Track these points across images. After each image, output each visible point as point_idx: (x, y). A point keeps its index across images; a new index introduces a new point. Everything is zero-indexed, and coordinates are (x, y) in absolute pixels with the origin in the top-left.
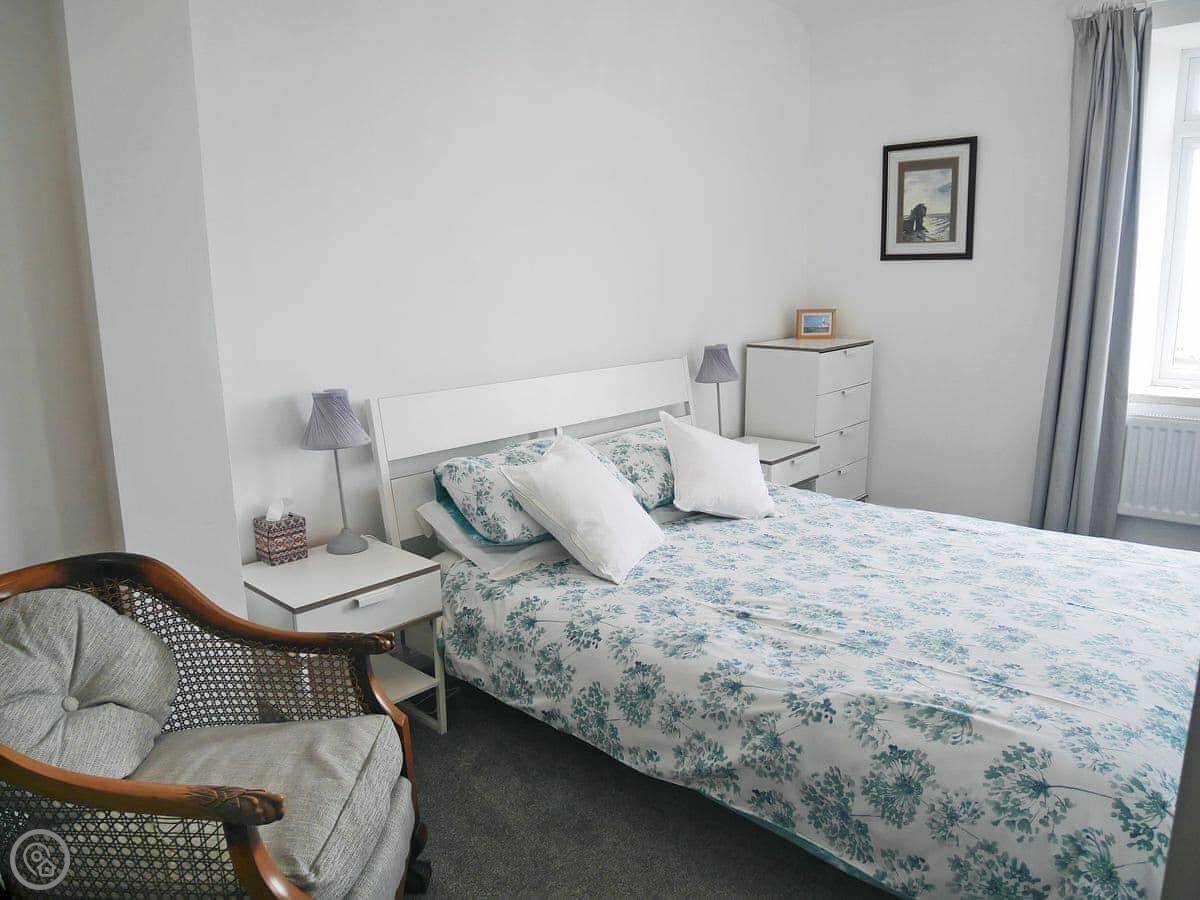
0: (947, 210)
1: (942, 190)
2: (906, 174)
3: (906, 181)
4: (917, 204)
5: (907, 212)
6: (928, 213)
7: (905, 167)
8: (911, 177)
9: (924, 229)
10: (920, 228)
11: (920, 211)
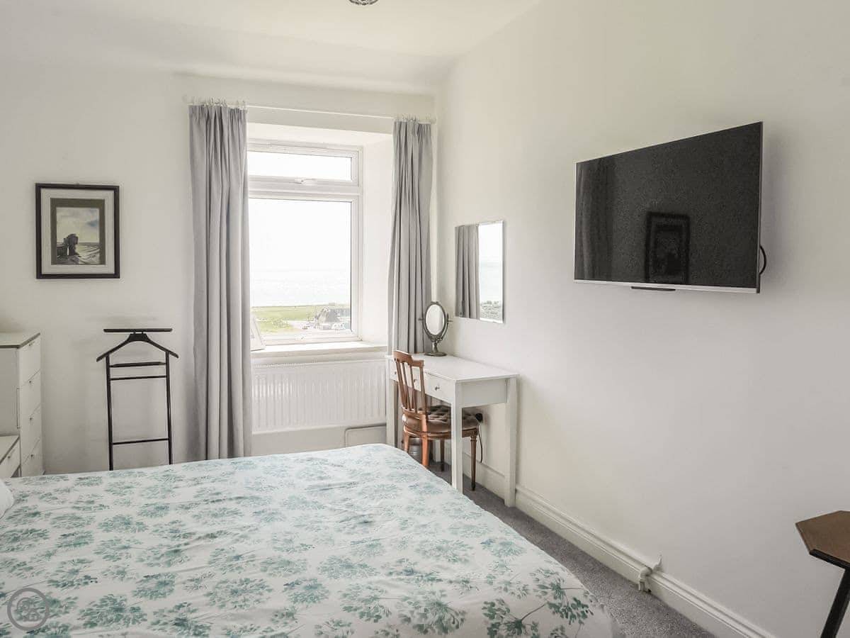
0: (97, 240)
1: (92, 224)
2: (58, 209)
3: (59, 215)
4: (69, 234)
5: (60, 240)
6: (79, 241)
7: (56, 203)
8: (62, 212)
9: (77, 254)
10: (73, 253)
11: (72, 240)
